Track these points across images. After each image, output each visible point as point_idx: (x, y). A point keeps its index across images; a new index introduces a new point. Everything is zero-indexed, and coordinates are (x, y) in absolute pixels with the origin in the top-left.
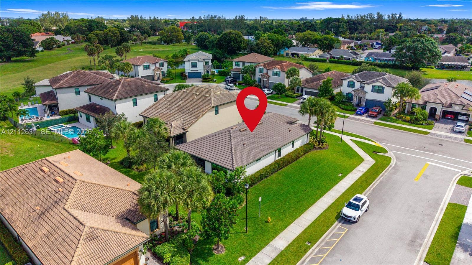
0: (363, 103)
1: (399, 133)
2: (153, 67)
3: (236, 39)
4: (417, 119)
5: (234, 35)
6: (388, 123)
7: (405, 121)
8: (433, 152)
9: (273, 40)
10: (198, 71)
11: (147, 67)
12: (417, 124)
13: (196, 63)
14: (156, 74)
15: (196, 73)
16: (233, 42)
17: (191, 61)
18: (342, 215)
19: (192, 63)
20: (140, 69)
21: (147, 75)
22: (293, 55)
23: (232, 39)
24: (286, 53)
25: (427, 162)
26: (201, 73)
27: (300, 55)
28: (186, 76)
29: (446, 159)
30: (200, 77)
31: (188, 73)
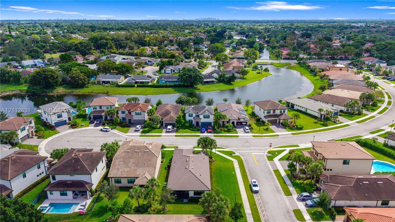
0: (200, 124)
1: (229, 139)
2: (27, 128)
3: (52, 76)
4: (229, 130)
5: (50, 73)
6: (219, 134)
7: (225, 131)
8: (249, 147)
9: (85, 73)
10: (63, 120)
11: (24, 129)
12: (231, 132)
13: (61, 114)
14: (30, 133)
15: (62, 121)
16: (50, 79)
17: (56, 114)
18: (254, 191)
19: (57, 115)
20: (19, 132)
21: (24, 136)
22: (104, 82)
23: (49, 76)
24: (97, 81)
25: (252, 153)
26: (66, 121)
27: (110, 82)
28: (54, 126)
29: (255, 149)
30: (66, 124)
31: (55, 123)
